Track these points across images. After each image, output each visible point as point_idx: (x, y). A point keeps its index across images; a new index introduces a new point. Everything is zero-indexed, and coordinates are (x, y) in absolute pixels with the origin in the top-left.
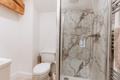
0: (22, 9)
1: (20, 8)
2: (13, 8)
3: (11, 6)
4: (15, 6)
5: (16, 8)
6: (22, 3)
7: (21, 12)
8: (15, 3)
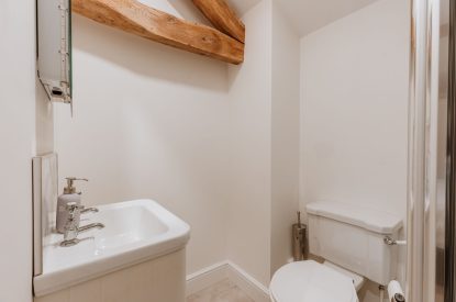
0: (238, 45)
1: (230, 44)
2: (210, 51)
3: (207, 45)
4: (217, 40)
5: (218, 48)
6: (237, 23)
7: (233, 57)
8: (219, 33)
